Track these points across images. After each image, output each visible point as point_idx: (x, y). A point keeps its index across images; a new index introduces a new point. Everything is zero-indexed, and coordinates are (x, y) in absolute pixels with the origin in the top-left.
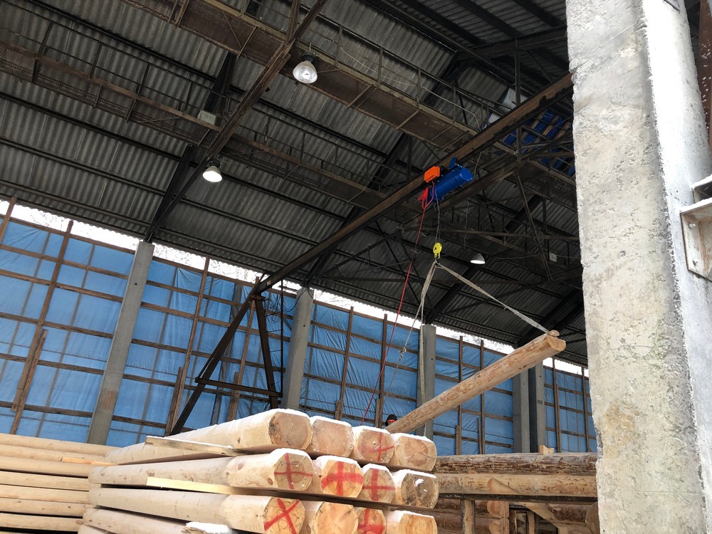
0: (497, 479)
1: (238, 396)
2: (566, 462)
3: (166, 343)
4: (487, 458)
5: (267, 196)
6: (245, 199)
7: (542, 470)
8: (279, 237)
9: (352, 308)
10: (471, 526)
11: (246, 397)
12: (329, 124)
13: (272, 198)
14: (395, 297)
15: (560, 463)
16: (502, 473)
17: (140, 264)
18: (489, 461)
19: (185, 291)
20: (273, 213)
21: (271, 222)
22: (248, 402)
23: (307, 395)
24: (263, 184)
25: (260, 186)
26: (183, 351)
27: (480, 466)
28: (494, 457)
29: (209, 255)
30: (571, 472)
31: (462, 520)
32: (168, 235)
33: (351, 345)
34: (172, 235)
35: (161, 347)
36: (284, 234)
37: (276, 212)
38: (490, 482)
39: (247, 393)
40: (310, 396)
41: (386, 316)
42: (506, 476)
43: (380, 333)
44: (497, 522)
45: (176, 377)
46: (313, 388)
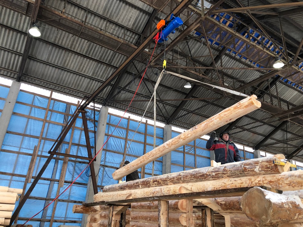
0: (184, 186)
1: (67, 160)
2: (228, 169)
3: (28, 133)
4: (178, 174)
5: (80, 57)
6: (68, 59)
7: (213, 177)
8: (89, 80)
9: (129, 117)
10: (165, 218)
11: (72, 161)
12: (108, 16)
13: (82, 58)
14: (151, 112)
15: (224, 170)
16: (188, 182)
17: (12, 92)
18: (180, 175)
19: (39, 107)
20: (84, 66)
21: (83, 71)
22: (73, 164)
23: (105, 160)
24: (77, 50)
25: (75, 51)
26: (37, 137)
27: (175, 179)
28: (183, 173)
29: (53, 90)
30: (232, 176)
31: (159, 214)
32: (30, 79)
33: (129, 135)
34: (32, 79)
35: (24, 135)
36: (91, 78)
37: (86, 66)
38: (180, 189)
39: (73, 159)
40: (107, 160)
41: (147, 121)
42: (190, 184)
43: (143, 129)
44: (185, 215)
45: (33, 151)
46: (108, 156)
